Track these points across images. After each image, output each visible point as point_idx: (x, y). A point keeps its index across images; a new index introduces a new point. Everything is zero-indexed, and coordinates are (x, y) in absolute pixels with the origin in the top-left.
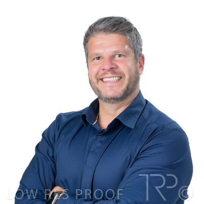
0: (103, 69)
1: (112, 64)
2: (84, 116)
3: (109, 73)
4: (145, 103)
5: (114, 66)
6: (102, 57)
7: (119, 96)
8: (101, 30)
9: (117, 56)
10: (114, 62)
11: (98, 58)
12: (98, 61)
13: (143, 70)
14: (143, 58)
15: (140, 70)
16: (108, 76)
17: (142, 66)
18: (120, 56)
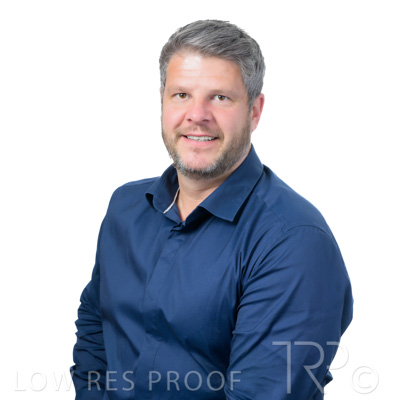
0: (190, 120)
1: (206, 113)
2: (149, 197)
3: (199, 128)
4: (261, 170)
5: (208, 118)
6: (190, 96)
7: (209, 169)
8: (196, 48)
9: (217, 98)
10: (209, 109)
11: (183, 95)
12: (182, 100)
13: (257, 121)
14: (262, 100)
15: (253, 123)
16: (196, 133)
17: (257, 115)
18: (221, 98)
